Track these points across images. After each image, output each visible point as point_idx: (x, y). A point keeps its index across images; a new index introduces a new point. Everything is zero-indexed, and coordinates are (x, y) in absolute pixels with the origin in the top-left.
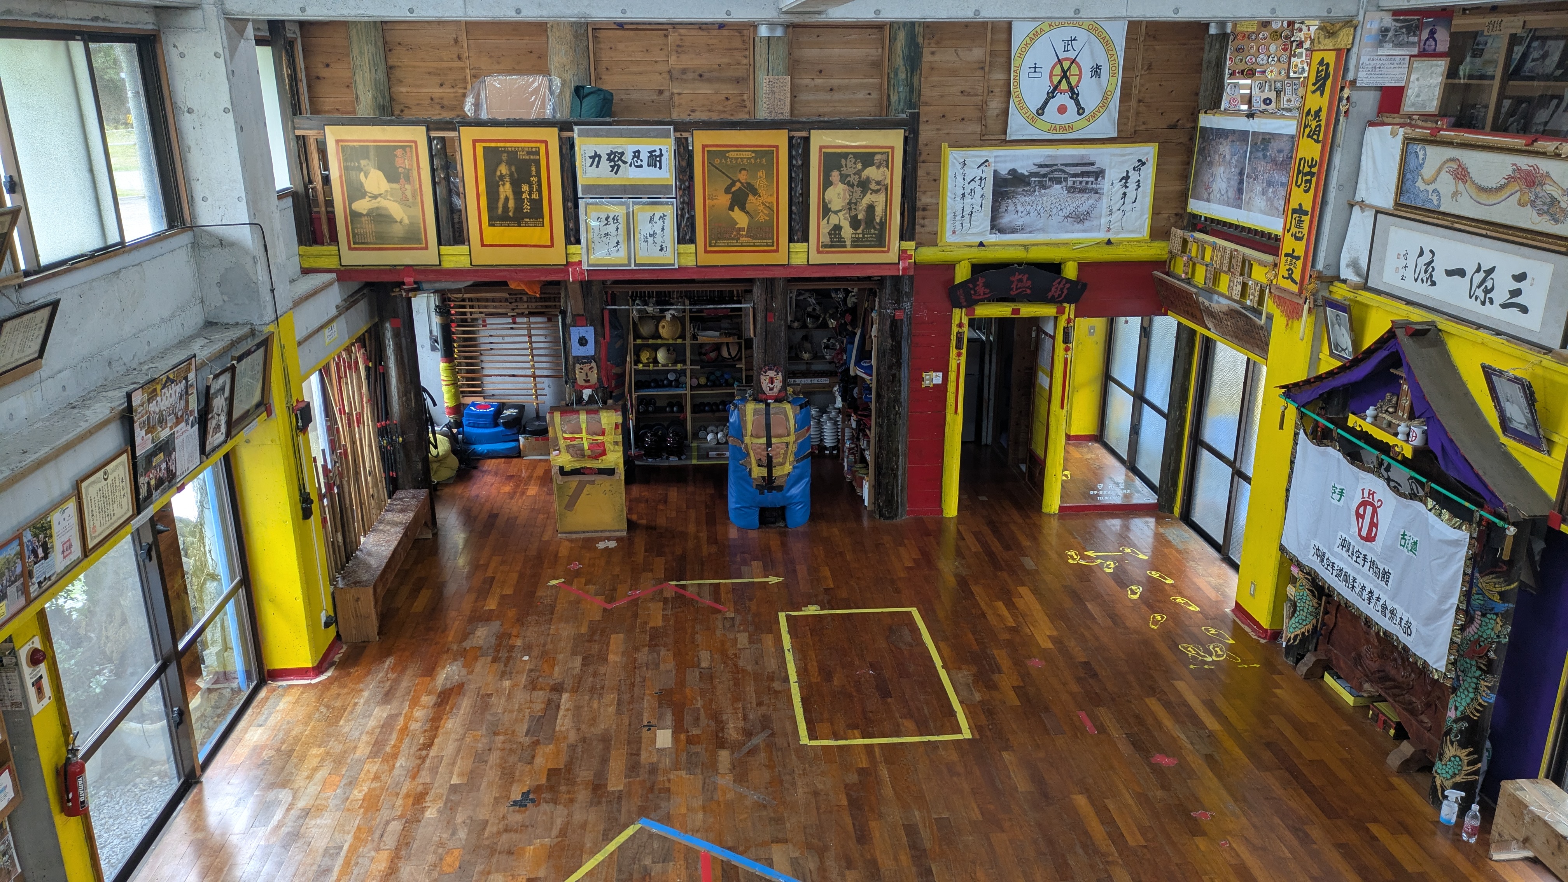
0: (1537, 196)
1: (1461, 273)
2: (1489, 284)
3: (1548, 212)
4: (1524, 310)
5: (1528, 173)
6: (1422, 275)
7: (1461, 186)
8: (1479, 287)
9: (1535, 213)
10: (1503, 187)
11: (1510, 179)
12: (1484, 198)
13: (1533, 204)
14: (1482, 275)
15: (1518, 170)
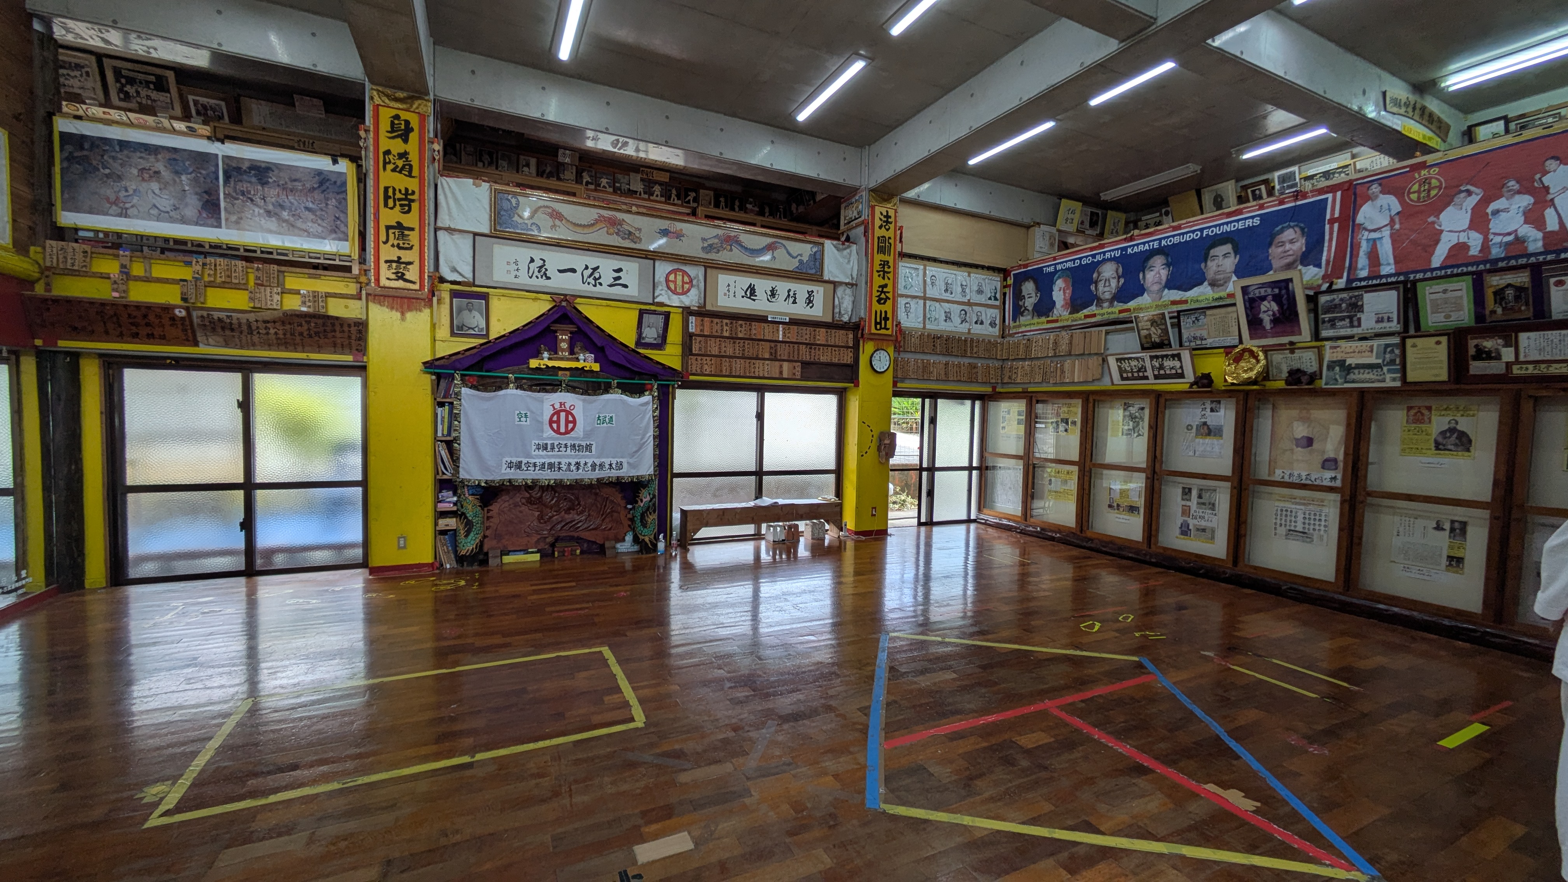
0: (619, 230)
1: (573, 271)
2: (597, 275)
3: (629, 238)
4: (625, 286)
5: (610, 219)
6: (536, 273)
7: (557, 222)
8: (590, 276)
9: (620, 239)
10: (592, 225)
11: (596, 221)
12: (579, 230)
13: (617, 234)
14: (590, 271)
15: (603, 217)
